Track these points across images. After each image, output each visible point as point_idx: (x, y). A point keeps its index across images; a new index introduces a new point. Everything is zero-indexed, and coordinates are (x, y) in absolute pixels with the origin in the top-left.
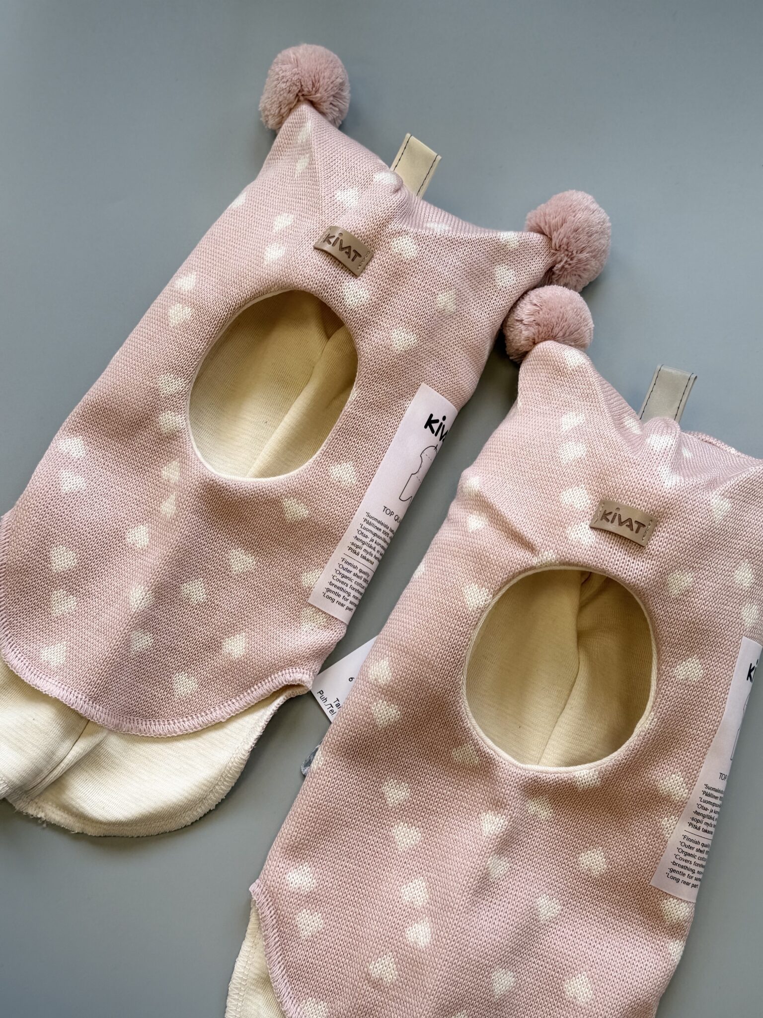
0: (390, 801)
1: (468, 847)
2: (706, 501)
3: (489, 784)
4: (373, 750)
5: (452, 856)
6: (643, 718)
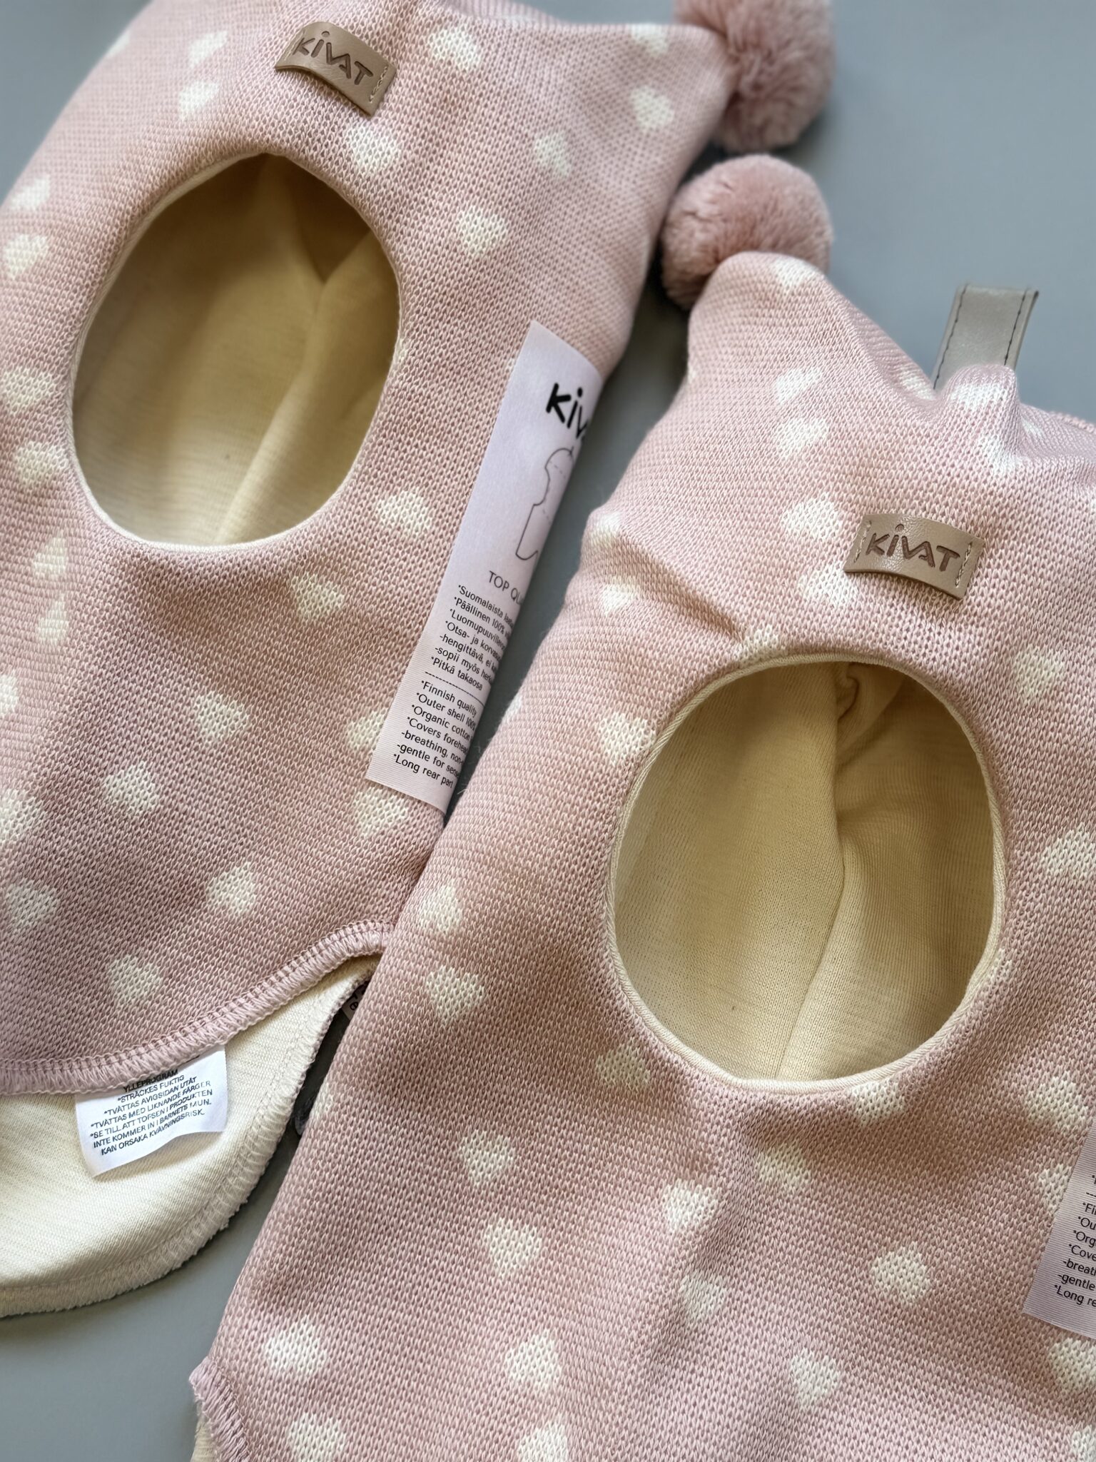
0: (475, 1176)
1: (638, 1258)
3: (676, 1125)
4: (435, 1072)
5: (607, 1280)
6: (984, 962)
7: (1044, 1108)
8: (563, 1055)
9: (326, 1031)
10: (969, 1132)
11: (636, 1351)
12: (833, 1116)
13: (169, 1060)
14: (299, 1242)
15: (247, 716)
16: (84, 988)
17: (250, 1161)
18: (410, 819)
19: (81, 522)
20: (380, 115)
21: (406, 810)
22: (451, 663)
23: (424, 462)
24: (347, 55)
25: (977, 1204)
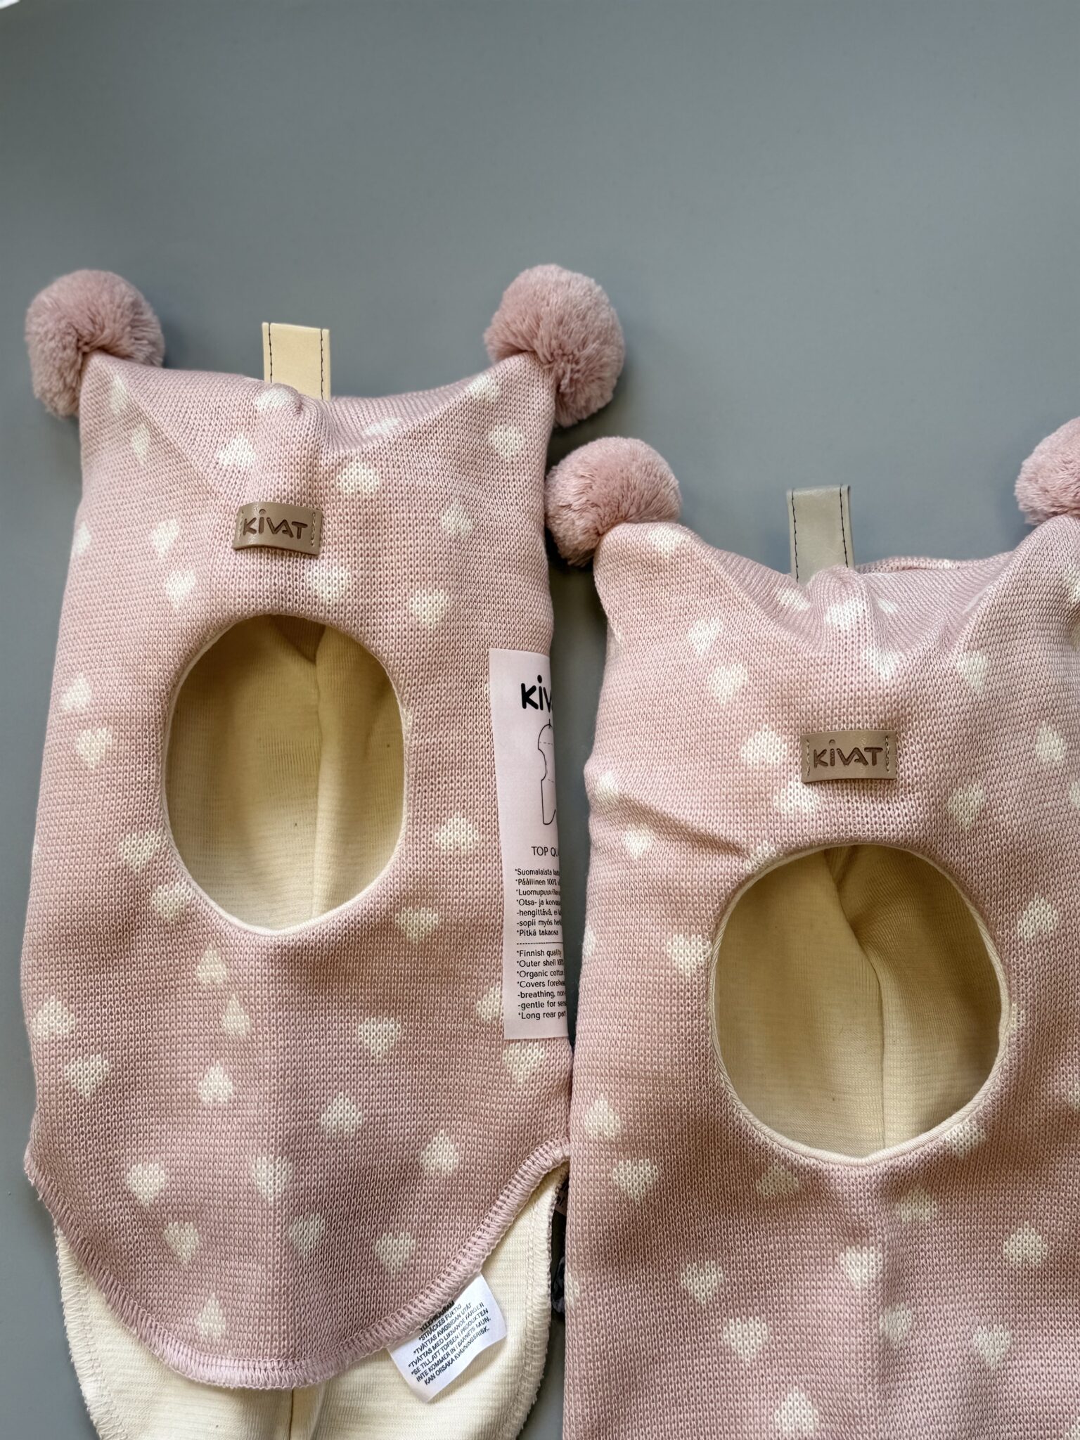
0: (700, 1297)
1: (841, 1315)
2: (949, 671)
3: (830, 1209)
4: (643, 1237)
5: (825, 1338)
6: (1004, 1016)
8: (730, 1189)
9: (550, 1234)
10: (1037, 1135)
11: (867, 1383)
12: (938, 1159)
13: (446, 1298)
14: (597, 1396)
15: (399, 1026)
16: (364, 1271)
17: (536, 1349)
18: (548, 1054)
19: (223, 934)
20: (323, 552)
21: (542, 1049)
22: (532, 928)
23: (455, 791)
24: (284, 521)
25: (1060, 1180)
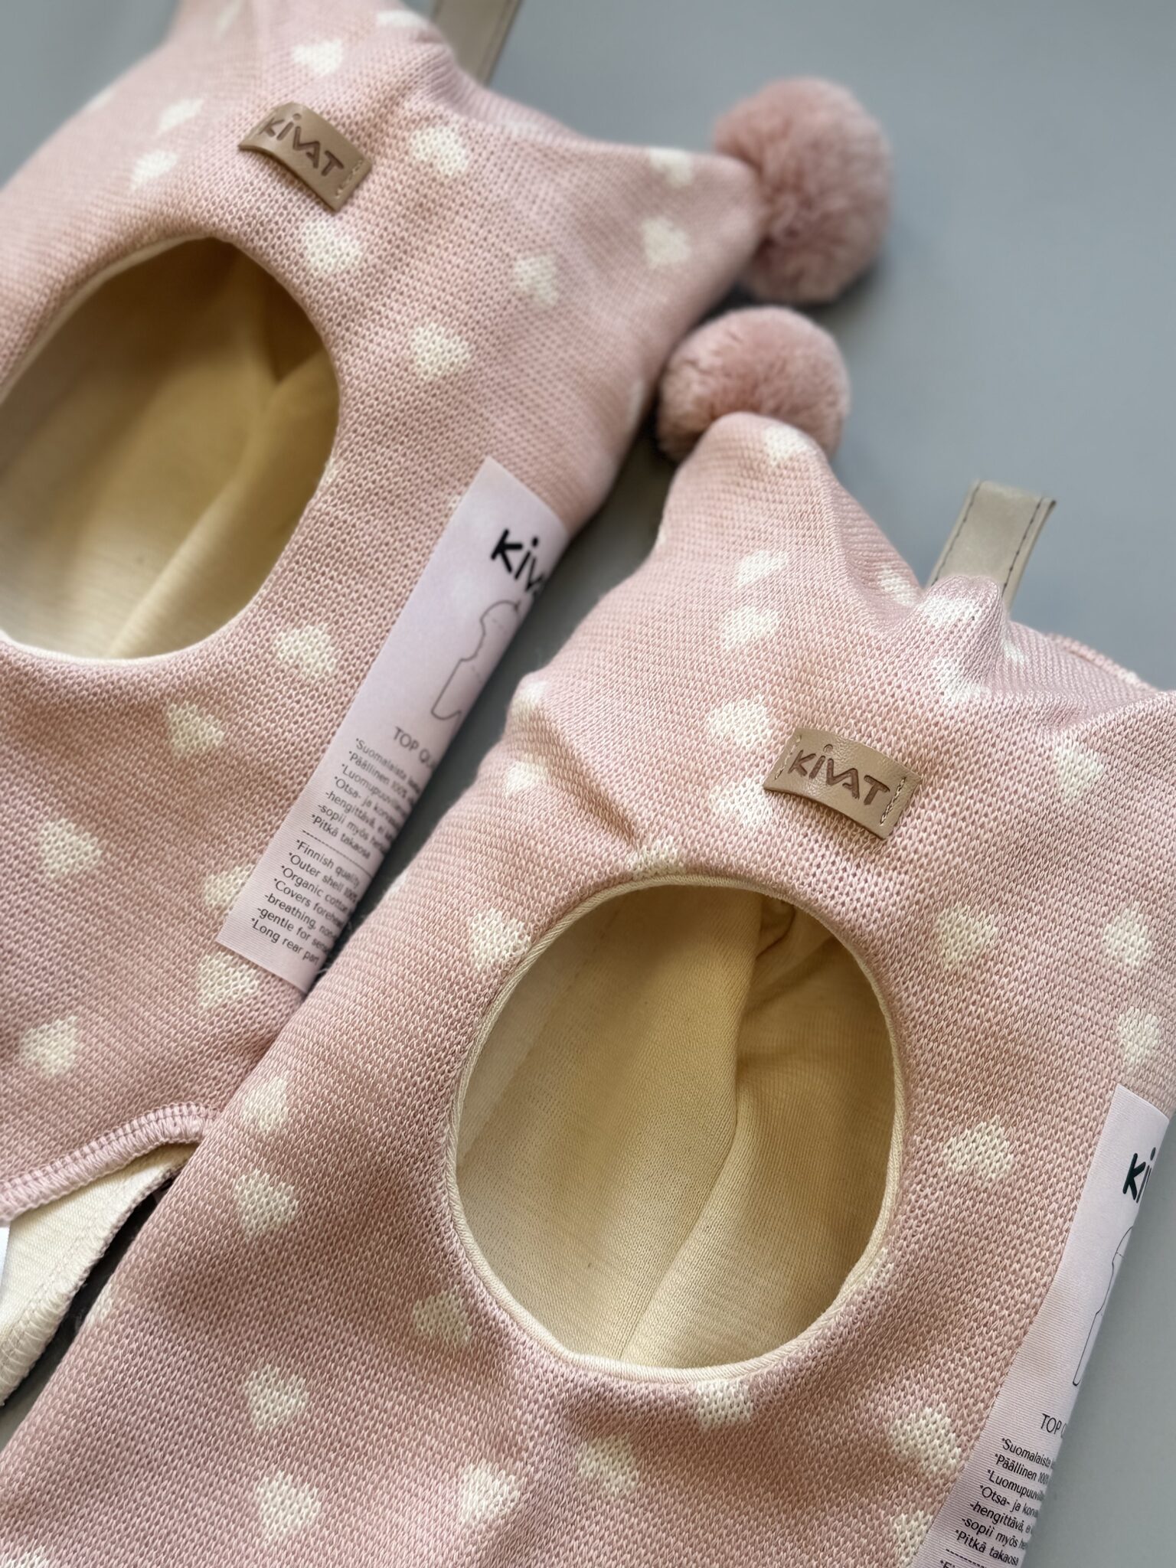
0: (259, 1418)
1: (419, 1545)
2: (1041, 750)
3: (491, 1395)
4: (231, 1291)
6: (864, 1260)
7: (911, 1443)
8: (378, 1293)
9: (122, 1223)
12: (671, 1413)
14: (46, 1462)
15: (99, 852)
17: (12, 1360)
18: (259, 993)
20: (346, 212)
21: (256, 983)
22: (335, 824)
23: (337, 596)
24: (317, 143)
25: (821, 1541)
